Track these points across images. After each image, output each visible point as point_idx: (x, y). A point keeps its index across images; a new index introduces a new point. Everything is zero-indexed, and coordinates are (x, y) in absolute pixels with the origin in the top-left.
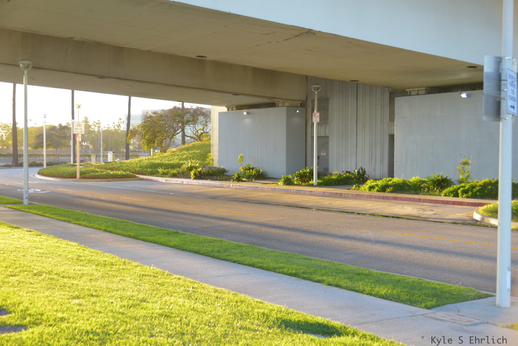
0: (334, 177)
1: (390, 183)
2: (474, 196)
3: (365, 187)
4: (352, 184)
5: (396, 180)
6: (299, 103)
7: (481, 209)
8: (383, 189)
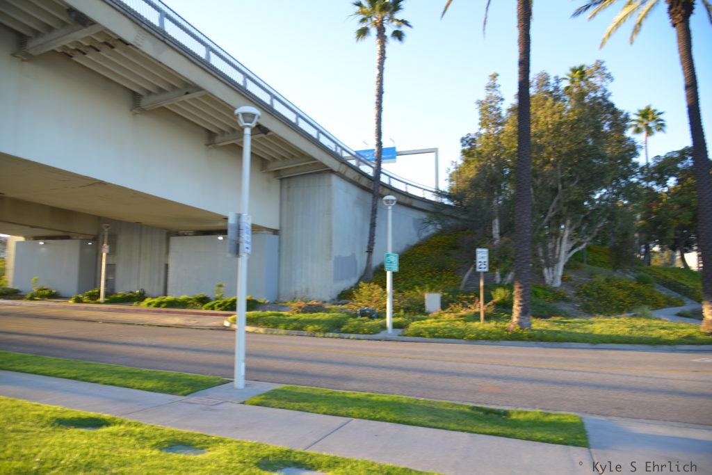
0: (119, 296)
1: (164, 300)
2: (226, 309)
3: (144, 304)
4: (133, 301)
5: (169, 298)
6: (91, 237)
7: (230, 318)
8: (159, 305)
